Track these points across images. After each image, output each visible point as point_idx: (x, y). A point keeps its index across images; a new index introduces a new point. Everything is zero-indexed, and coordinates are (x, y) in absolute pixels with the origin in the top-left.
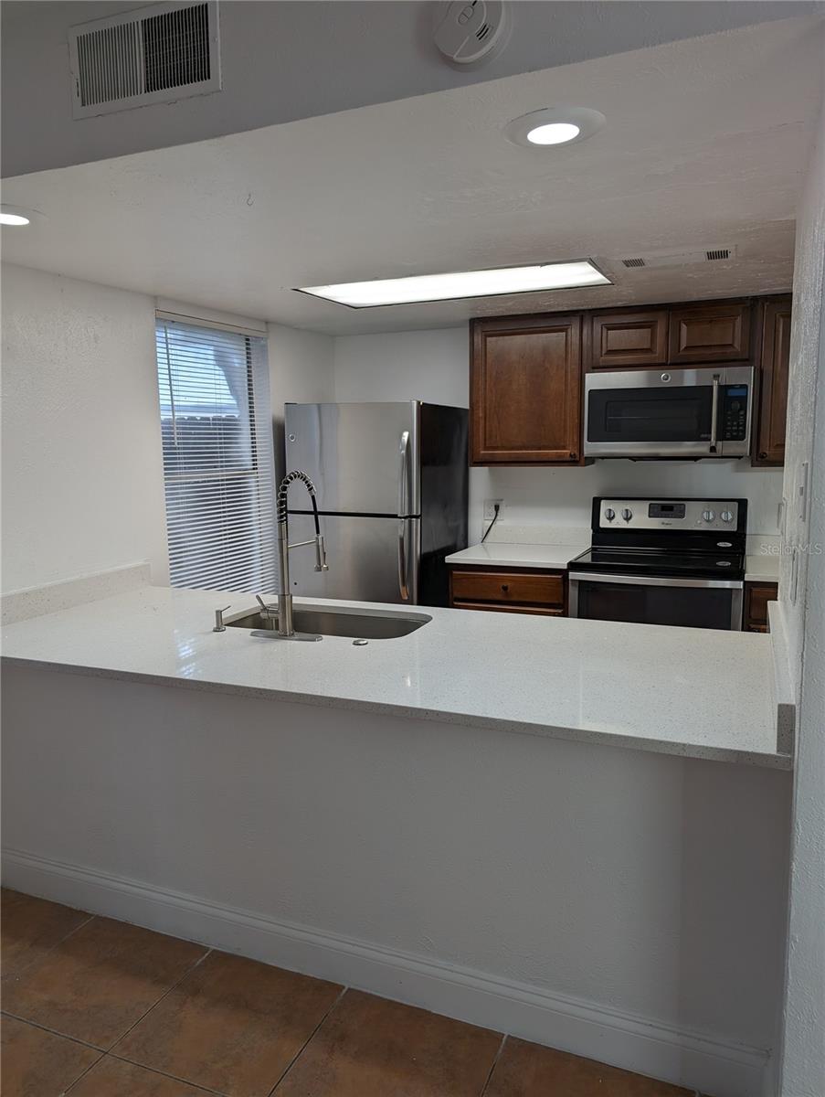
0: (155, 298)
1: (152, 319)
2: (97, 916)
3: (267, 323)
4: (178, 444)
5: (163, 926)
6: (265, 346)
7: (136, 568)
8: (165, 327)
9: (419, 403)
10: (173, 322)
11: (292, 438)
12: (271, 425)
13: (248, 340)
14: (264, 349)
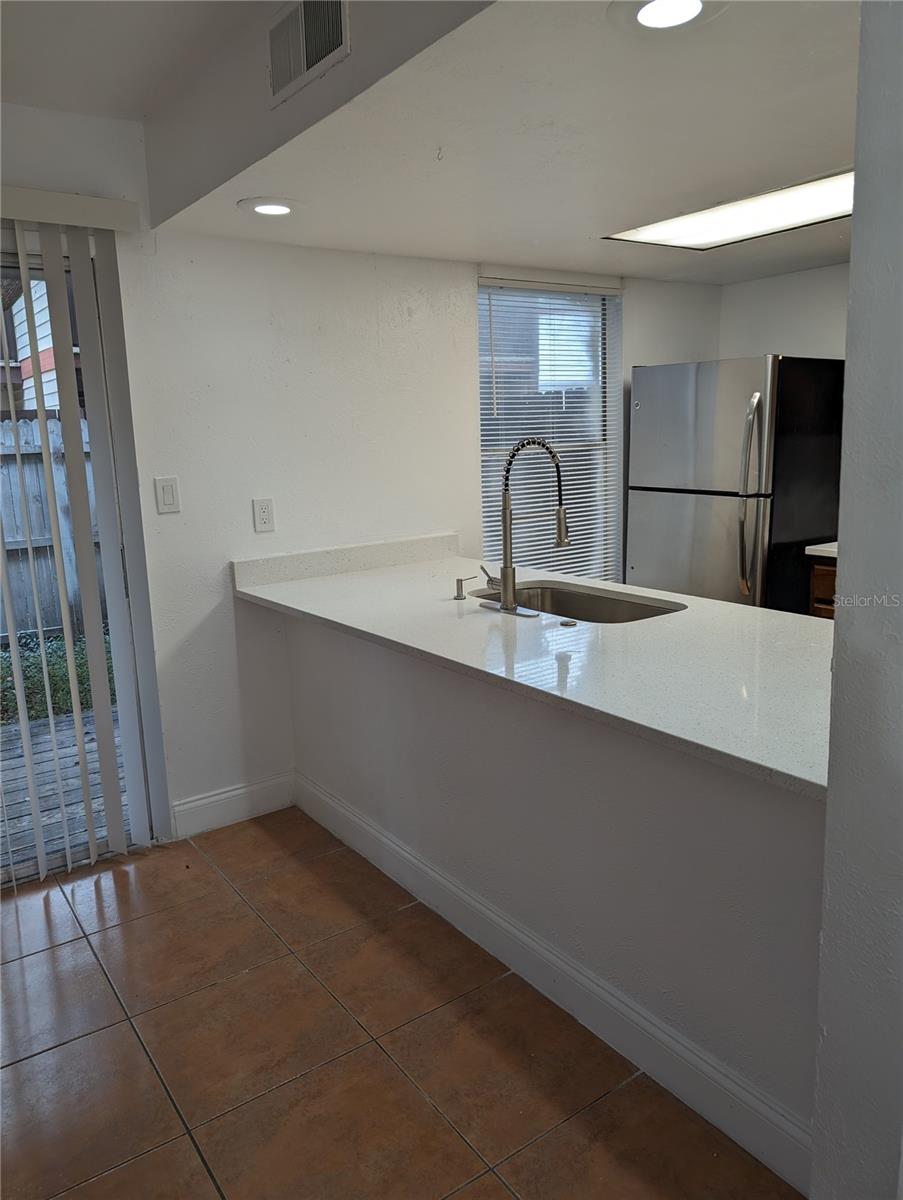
0: (479, 265)
1: (474, 289)
2: (348, 848)
3: (622, 278)
4: (498, 414)
5: (389, 870)
6: (620, 304)
7: (443, 538)
8: (489, 294)
9: (775, 357)
10: (501, 288)
11: (637, 405)
12: (622, 392)
13: (604, 300)
14: (618, 308)
